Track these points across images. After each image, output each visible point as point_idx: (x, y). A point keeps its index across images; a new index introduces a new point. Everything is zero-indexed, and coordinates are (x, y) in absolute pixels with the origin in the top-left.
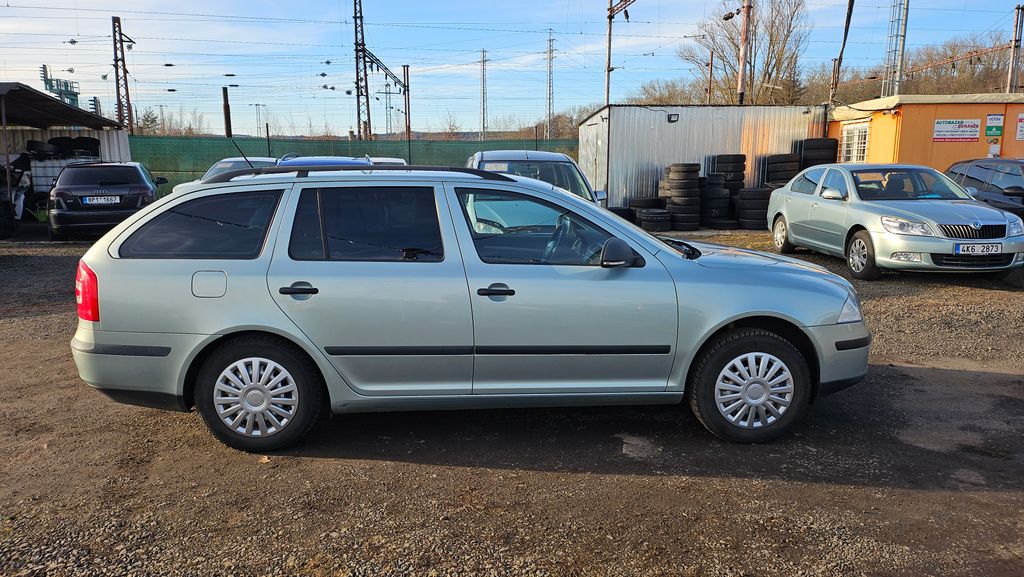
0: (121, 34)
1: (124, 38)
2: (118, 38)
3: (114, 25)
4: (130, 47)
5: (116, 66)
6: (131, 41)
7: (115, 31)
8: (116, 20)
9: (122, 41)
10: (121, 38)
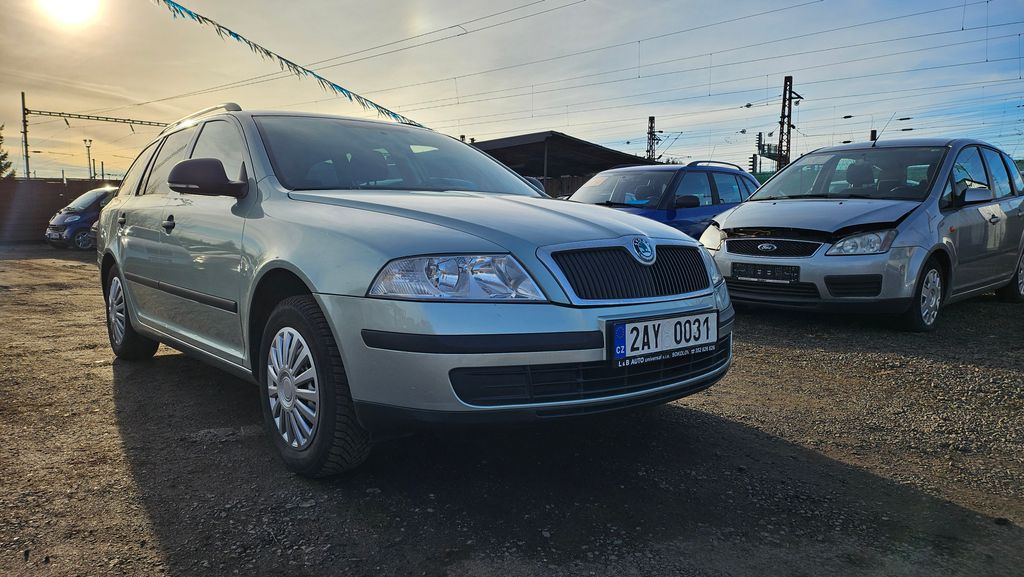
0: (791, 92)
1: (793, 95)
2: (787, 97)
3: (786, 84)
4: (797, 103)
5: (782, 123)
6: (799, 97)
7: (785, 90)
8: (788, 80)
9: (791, 98)
10: (790, 95)
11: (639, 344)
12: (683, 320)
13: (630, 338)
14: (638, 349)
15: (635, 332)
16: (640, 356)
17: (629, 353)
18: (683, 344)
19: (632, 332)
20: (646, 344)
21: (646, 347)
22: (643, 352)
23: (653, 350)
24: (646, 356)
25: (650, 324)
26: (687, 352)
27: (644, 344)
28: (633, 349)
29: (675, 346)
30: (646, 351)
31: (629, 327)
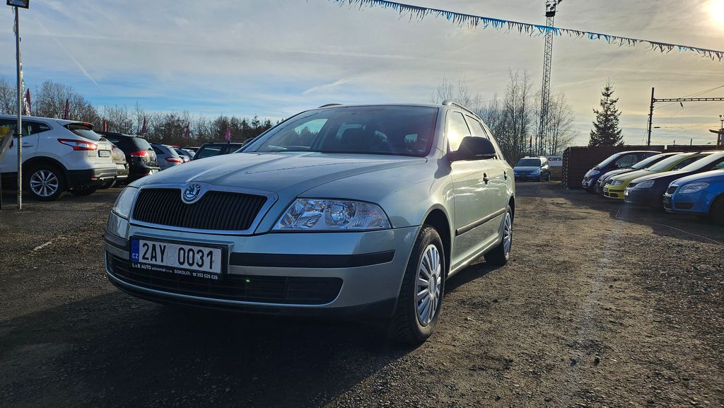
11: (149, 255)
12: (187, 248)
13: (142, 250)
14: (148, 259)
15: (146, 247)
16: (149, 264)
17: (141, 260)
18: (186, 266)
19: (144, 246)
20: (154, 257)
21: (154, 260)
22: (151, 262)
23: (159, 262)
24: (153, 266)
25: (157, 244)
26: (188, 273)
27: (152, 257)
28: (144, 258)
29: (177, 265)
30: (153, 262)
31: (142, 242)
